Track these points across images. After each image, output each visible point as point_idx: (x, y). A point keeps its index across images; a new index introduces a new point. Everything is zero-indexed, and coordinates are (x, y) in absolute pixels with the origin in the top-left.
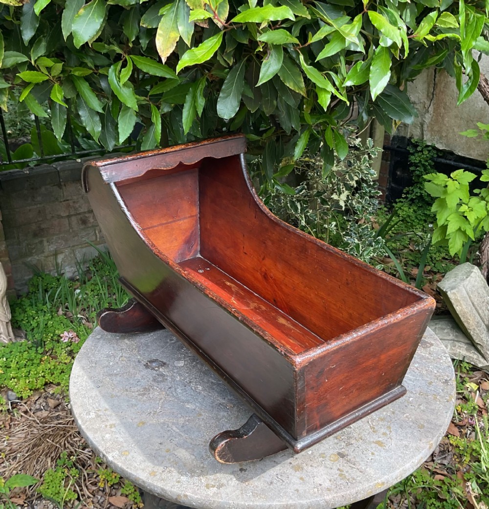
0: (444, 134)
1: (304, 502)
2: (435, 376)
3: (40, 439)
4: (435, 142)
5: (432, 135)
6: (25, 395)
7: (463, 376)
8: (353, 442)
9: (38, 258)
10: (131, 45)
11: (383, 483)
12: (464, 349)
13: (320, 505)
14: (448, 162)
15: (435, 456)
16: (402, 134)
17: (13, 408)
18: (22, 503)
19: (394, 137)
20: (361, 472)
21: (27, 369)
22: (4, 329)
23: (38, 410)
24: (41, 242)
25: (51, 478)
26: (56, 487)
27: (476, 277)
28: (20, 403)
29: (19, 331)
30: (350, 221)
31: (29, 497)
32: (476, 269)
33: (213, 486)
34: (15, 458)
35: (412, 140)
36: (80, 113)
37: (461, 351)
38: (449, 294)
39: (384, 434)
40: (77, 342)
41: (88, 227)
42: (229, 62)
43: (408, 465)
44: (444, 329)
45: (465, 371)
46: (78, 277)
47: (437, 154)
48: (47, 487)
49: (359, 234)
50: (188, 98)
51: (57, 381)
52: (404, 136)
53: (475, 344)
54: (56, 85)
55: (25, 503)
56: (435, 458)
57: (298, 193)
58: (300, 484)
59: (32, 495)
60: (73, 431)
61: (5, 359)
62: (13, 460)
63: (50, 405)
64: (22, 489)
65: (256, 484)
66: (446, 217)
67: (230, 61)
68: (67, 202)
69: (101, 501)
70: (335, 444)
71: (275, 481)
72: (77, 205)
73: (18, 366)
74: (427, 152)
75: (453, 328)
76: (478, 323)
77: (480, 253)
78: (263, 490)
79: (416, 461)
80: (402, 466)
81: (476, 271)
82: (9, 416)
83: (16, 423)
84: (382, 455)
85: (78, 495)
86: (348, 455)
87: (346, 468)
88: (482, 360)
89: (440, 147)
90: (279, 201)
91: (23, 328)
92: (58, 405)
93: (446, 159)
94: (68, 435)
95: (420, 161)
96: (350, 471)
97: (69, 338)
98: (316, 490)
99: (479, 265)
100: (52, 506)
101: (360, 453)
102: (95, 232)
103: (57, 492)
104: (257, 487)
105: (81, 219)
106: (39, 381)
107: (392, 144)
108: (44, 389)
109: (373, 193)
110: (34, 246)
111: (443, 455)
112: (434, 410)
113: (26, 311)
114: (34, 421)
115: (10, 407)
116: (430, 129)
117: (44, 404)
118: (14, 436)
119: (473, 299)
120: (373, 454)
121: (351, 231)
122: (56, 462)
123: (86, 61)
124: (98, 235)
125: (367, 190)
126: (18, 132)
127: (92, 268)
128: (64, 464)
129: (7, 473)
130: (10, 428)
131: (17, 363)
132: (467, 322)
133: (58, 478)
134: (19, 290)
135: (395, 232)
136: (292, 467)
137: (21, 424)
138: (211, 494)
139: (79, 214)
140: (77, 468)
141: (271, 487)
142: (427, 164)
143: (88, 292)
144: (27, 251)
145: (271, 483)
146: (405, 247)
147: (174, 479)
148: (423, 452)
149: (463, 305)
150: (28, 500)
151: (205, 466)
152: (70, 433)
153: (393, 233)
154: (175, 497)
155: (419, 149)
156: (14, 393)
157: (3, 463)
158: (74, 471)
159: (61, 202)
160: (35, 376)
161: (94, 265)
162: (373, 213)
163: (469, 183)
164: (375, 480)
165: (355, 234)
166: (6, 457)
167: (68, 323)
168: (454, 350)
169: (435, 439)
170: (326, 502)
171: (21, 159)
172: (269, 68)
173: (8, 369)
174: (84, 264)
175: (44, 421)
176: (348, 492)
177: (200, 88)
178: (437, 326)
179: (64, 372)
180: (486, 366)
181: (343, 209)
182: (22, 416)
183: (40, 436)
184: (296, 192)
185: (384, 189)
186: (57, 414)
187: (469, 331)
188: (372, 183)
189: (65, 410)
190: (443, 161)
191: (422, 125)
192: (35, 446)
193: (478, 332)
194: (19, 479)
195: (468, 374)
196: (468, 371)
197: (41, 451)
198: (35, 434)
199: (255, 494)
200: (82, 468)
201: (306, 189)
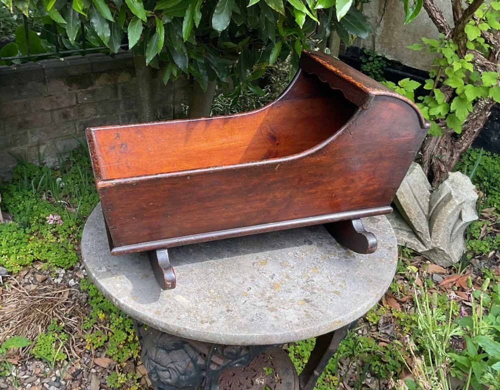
0: (393, 47)
1: (278, 334)
2: (382, 244)
3: (30, 309)
4: (384, 53)
5: (382, 47)
6: (15, 270)
7: (405, 260)
8: (316, 291)
9: (21, 148)
11: (340, 322)
12: (406, 236)
14: (396, 71)
15: (379, 326)
16: (355, 45)
17: (4, 282)
18: (17, 363)
20: (322, 313)
21: (18, 247)
23: (26, 284)
24: (25, 133)
25: (43, 341)
26: (47, 349)
27: (418, 173)
28: (10, 277)
29: (7, 214)
31: (22, 358)
32: (418, 167)
33: (207, 322)
34: (8, 325)
35: (365, 51)
36: (93, 21)
37: (404, 238)
39: (341, 286)
40: (61, 225)
41: (69, 121)
43: (359, 309)
45: (407, 256)
46: (58, 167)
47: (386, 64)
48: (39, 349)
50: (188, 12)
51: (44, 258)
52: (357, 46)
53: (416, 232)
55: (19, 363)
56: (379, 329)
58: (275, 321)
59: (25, 357)
60: (60, 302)
62: (6, 326)
63: (38, 279)
64: (16, 351)
65: (240, 321)
68: (51, 97)
69: (87, 362)
70: (302, 292)
71: (255, 319)
72: (59, 101)
73: (8, 244)
74: (377, 62)
75: (396, 218)
76: (419, 213)
77: (422, 153)
78: (246, 325)
79: (366, 306)
80: (355, 309)
81: (418, 168)
82: (1, 288)
83: (7, 294)
84: (339, 301)
85: (67, 356)
86: (312, 301)
87: (310, 310)
88: (422, 246)
89: (390, 58)
90: (245, 102)
91: (10, 211)
92: (45, 280)
93: (394, 69)
94: (56, 305)
95: (371, 70)
96: (314, 313)
97: (54, 221)
98: (287, 325)
99: (421, 164)
100: (43, 366)
101: (322, 299)
102: (75, 126)
103: (49, 353)
104: (241, 323)
105: (63, 114)
106: (28, 258)
107: (346, 54)
108: (32, 265)
110: (18, 137)
111: (386, 326)
112: (380, 269)
113: (13, 196)
114: (24, 293)
115: (1, 281)
116: (380, 41)
117: (32, 279)
118: (6, 306)
119: (414, 192)
120: (332, 300)
122: (46, 328)
124: (77, 128)
127: (72, 159)
128: (54, 330)
129: (1, 337)
130: (2, 299)
131: (7, 241)
132: (409, 212)
133: (50, 341)
134: (4, 178)
136: (269, 309)
137: (12, 296)
139: (61, 109)
140: (65, 333)
141: (252, 323)
142: (377, 72)
143: (69, 180)
144: (12, 141)
145: (253, 320)
147: (175, 317)
148: (371, 299)
149: (406, 197)
150: (22, 361)
151: (199, 308)
152: (57, 304)
154: (176, 331)
155: (370, 59)
156: (4, 269)
158: (63, 335)
159: (45, 97)
160: (25, 253)
161: (73, 156)
163: (414, 90)
164: (334, 319)
167: (52, 208)
168: (397, 237)
169: (380, 290)
170: (296, 334)
171: (7, 57)
174: (64, 155)
175: (33, 293)
176: (313, 327)
179: (50, 250)
180: (425, 251)
182: (12, 289)
183: (30, 306)
186: (45, 287)
187: (411, 220)
189: (52, 284)
190: (391, 70)
191: (373, 37)
192: (25, 314)
193: (419, 221)
194: (15, 340)
195: (410, 258)
196: (409, 256)
197: (32, 319)
198: (25, 304)
199: (240, 328)
200: (70, 334)
201: (270, 92)
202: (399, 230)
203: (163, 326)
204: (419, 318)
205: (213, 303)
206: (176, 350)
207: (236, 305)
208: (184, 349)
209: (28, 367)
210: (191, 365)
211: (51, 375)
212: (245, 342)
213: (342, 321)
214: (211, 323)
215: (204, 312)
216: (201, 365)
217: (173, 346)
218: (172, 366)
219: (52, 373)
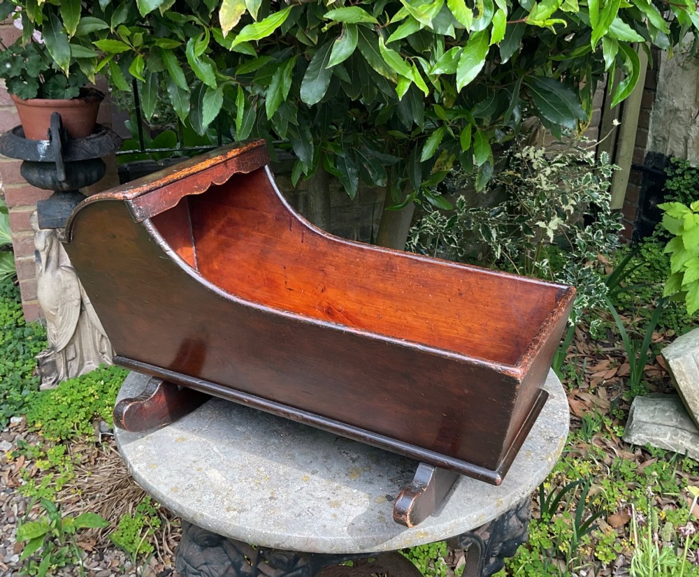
1: (327, 538)
3: (127, 481)
5: (698, 154)
10: (210, 17)
11: (426, 534)
12: (688, 440)
13: (345, 544)
15: (615, 570)
16: (659, 151)
17: (103, 441)
18: (90, 549)
19: (649, 153)
22: (108, 348)
25: (127, 524)
26: (131, 535)
28: (113, 436)
30: (568, 259)
31: (100, 544)
33: (235, 510)
34: (93, 498)
35: (672, 159)
36: (169, 91)
37: (684, 443)
38: (671, 362)
42: (312, 40)
44: (666, 412)
45: (687, 470)
48: (121, 534)
49: (577, 277)
50: (275, 78)
52: (662, 153)
54: (139, 57)
55: (94, 550)
56: (614, 572)
57: (494, 216)
58: (331, 520)
59: (104, 543)
61: (102, 383)
62: (90, 500)
64: (94, 534)
65: (282, 514)
66: (683, 262)
67: (315, 39)
71: (304, 514)
74: (689, 177)
75: (678, 410)
78: (287, 521)
82: (97, 449)
83: (104, 458)
85: (156, 550)
95: (679, 188)
100: (124, 557)
103: (131, 541)
104: (281, 517)
107: (645, 163)
109: (612, 227)
112: (520, 466)
115: (100, 440)
116: (696, 145)
118: (98, 473)
121: (567, 272)
123: (175, 32)
125: (605, 222)
126: (165, 117)
128: (146, 511)
129: (80, 513)
130: (95, 464)
132: (694, 403)
133: (136, 525)
135: (636, 281)
136: (329, 503)
137: (109, 460)
138: (229, 517)
140: (160, 517)
141: (298, 518)
142: (688, 192)
146: (646, 302)
147: (196, 498)
149: (689, 380)
150: (98, 547)
151: (233, 489)
153: (632, 282)
154: (191, 516)
155: (678, 171)
156: (107, 424)
157: (78, 502)
158: (155, 520)
162: (609, 253)
165: (572, 277)
166: (83, 495)
168: (674, 440)
171: (156, 148)
172: (342, 48)
173: (104, 395)
176: (381, 535)
177: (288, 68)
178: (658, 407)
181: (551, 241)
182: (111, 452)
184: (491, 214)
185: (632, 222)
187: (696, 416)
188: (609, 213)
191: (686, 139)
192: (120, 487)
194: (87, 518)
195: (691, 474)
196: (692, 470)
197: (124, 495)
198: (122, 474)
199: (276, 524)
200: (167, 520)
201: (505, 212)
202: (679, 431)
203: (176, 508)
204: (635, 557)
205: (256, 485)
206: (212, 546)
207: (286, 492)
208: (223, 547)
209: (105, 556)
210: (232, 571)
211: (130, 571)
212: (279, 544)
213: (430, 532)
214: (239, 512)
215: (237, 496)
216: (246, 573)
217: (206, 540)
218: (205, 568)
219: (132, 569)
